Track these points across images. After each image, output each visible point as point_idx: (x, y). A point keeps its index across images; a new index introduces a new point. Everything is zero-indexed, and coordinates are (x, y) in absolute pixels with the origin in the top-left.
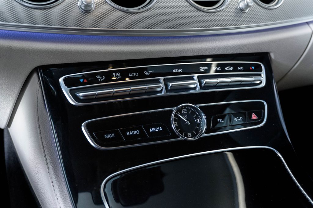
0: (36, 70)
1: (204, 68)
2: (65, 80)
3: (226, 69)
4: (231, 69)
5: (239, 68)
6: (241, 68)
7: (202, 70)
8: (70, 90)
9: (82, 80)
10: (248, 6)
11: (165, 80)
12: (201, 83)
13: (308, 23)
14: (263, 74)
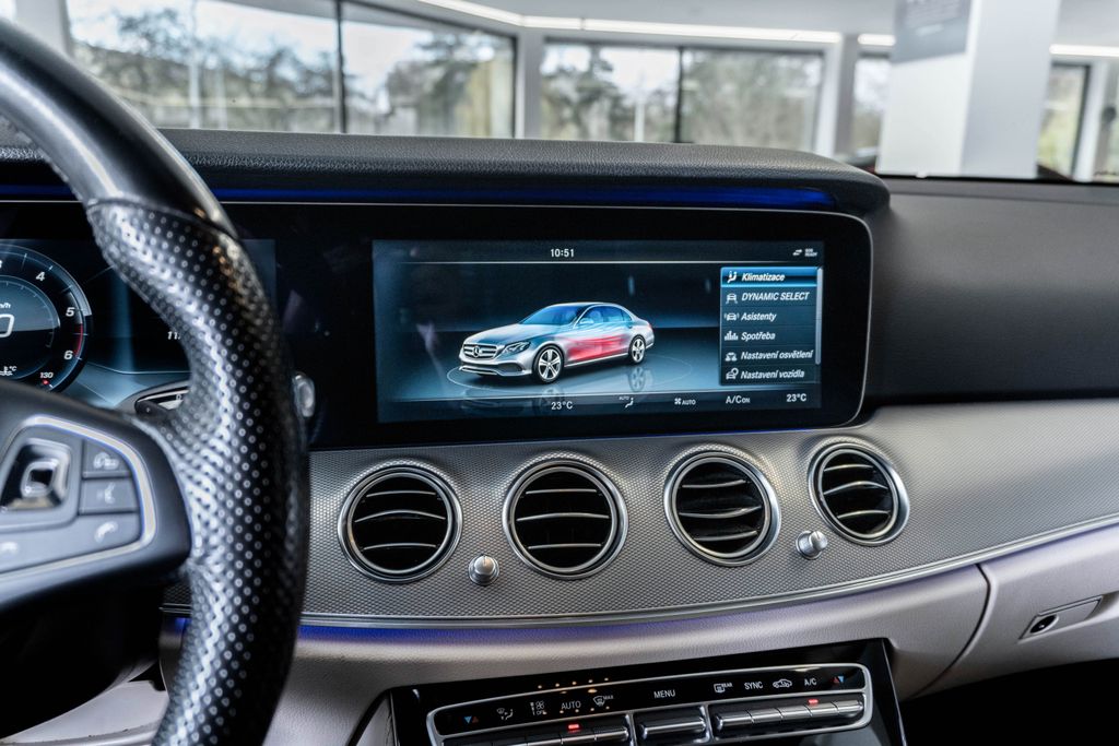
0: (385, 695)
1: (724, 685)
2: (437, 718)
3: (775, 685)
4: (787, 685)
5: (806, 683)
6: (812, 680)
7: (720, 691)
8: (445, 741)
9: (468, 719)
10: (816, 548)
11: (635, 715)
12: (714, 723)
13: (978, 566)
14: (868, 691)
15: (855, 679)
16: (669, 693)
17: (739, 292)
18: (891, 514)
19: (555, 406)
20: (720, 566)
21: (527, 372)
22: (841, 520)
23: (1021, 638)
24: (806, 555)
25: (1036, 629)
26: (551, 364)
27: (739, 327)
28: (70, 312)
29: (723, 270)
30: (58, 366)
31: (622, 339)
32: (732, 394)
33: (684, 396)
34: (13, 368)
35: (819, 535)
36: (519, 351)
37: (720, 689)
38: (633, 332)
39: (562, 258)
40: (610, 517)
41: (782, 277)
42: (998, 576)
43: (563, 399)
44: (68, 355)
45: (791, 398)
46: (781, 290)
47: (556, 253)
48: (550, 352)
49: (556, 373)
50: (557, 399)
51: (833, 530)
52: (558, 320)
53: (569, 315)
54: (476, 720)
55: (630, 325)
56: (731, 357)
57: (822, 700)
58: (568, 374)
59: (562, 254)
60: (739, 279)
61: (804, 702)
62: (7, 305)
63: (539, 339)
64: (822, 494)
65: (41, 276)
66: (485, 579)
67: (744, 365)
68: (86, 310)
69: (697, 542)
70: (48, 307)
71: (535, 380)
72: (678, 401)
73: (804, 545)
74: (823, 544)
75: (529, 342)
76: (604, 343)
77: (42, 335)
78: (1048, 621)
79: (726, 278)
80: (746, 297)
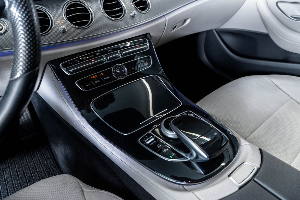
0: (48, 63)
2: (62, 65)
4: (133, 45)
5: (137, 43)
8: (66, 69)
10: (135, 15)
11: (105, 56)
12: (121, 54)
13: (164, 16)
14: (148, 44)
15: (145, 42)
16: (111, 50)
18: (147, 6)
20: (116, 21)
22: (138, 8)
23: (171, 31)
24: (133, 17)
25: (174, 29)
35: (135, 11)
37: (121, 47)
40: (89, 13)
42: (167, 18)
51: (137, 11)
54: (71, 64)
57: (140, 46)
61: (137, 47)
64: (134, 3)
66: (64, 31)
69: (110, 17)
73: (132, 14)
74: (136, 14)
78: (175, 27)
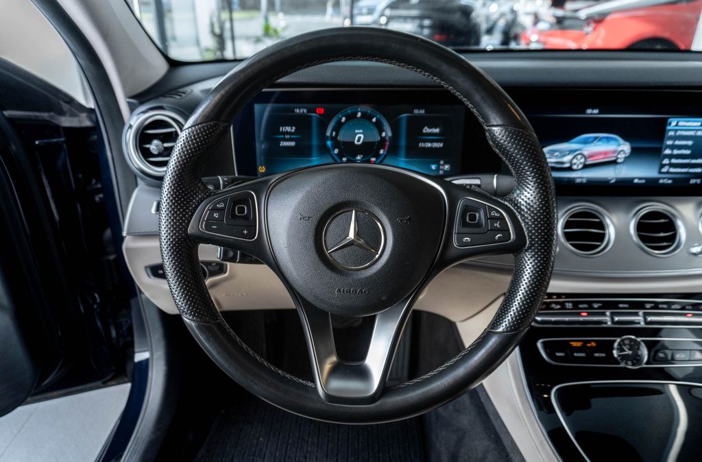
1: (650, 305)
3: (673, 307)
4: (678, 307)
6: (689, 307)
11: (612, 313)
12: (645, 319)
16: (627, 306)
17: (676, 131)
19: (578, 181)
20: (651, 255)
21: (567, 165)
26: (578, 162)
27: (673, 147)
28: (384, 134)
29: (670, 120)
30: (377, 155)
31: (614, 152)
32: (664, 178)
33: (640, 179)
34: (362, 156)
36: (565, 156)
37: (648, 306)
38: (620, 148)
39: (592, 114)
40: (605, 232)
41: (699, 124)
43: (582, 178)
44: (382, 152)
45: (693, 181)
46: (697, 130)
47: (589, 111)
48: (579, 157)
49: (581, 166)
50: (579, 178)
52: (586, 142)
53: (591, 140)
55: (619, 145)
56: (666, 161)
57: (694, 315)
58: (586, 167)
59: (593, 112)
60: (677, 125)
61: (685, 315)
62: (361, 131)
63: (575, 151)
65: (374, 120)
67: (672, 165)
68: (390, 134)
69: (646, 246)
70: (376, 132)
71: (570, 169)
72: (636, 181)
75: (571, 152)
76: (605, 153)
77: (372, 144)
79: (670, 124)
80: (679, 133)
